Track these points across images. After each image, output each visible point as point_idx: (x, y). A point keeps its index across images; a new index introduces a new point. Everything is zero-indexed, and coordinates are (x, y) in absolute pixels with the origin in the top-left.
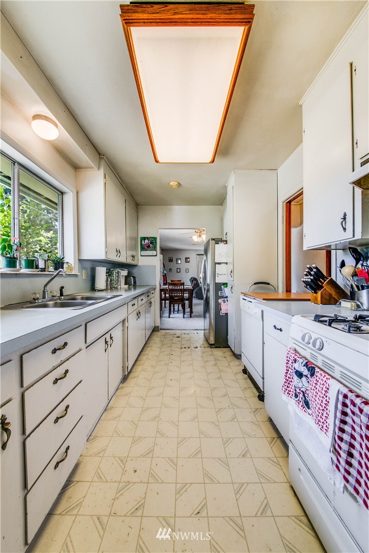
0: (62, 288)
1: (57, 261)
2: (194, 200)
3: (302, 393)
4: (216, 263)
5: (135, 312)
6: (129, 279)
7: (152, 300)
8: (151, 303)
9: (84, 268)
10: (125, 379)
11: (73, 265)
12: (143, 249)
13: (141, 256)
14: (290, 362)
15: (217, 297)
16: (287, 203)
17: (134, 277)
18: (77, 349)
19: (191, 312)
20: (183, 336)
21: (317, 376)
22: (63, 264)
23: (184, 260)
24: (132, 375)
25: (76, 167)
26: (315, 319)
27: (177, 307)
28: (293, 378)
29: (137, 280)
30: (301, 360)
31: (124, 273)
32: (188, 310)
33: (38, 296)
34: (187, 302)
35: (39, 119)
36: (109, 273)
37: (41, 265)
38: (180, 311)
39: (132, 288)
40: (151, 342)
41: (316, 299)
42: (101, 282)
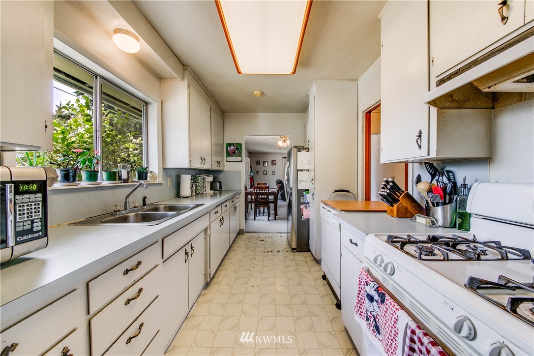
0: (145, 198)
1: (140, 171)
2: (278, 108)
3: (372, 317)
4: (298, 170)
5: (219, 219)
6: (215, 184)
7: (237, 205)
8: (235, 208)
9: (169, 176)
10: (207, 285)
11: (157, 174)
12: (228, 154)
13: (227, 161)
14: (362, 284)
15: (299, 203)
16: (367, 113)
17: (220, 183)
18: (153, 265)
19: (276, 214)
20: (267, 239)
21: (387, 304)
22: (146, 173)
23: (270, 162)
24: (215, 280)
25: (160, 78)
26: (388, 239)
27: (263, 209)
28: (364, 300)
29: (222, 184)
30: (372, 284)
31: (210, 179)
32: (272, 212)
33: (119, 208)
34: (272, 205)
35: (120, 33)
36: (194, 180)
37: (124, 175)
38: (266, 213)
39: (218, 194)
40: (236, 246)
41: (392, 211)
42: (186, 189)
